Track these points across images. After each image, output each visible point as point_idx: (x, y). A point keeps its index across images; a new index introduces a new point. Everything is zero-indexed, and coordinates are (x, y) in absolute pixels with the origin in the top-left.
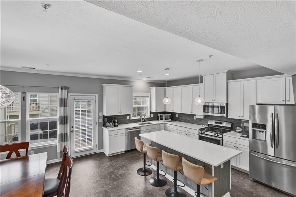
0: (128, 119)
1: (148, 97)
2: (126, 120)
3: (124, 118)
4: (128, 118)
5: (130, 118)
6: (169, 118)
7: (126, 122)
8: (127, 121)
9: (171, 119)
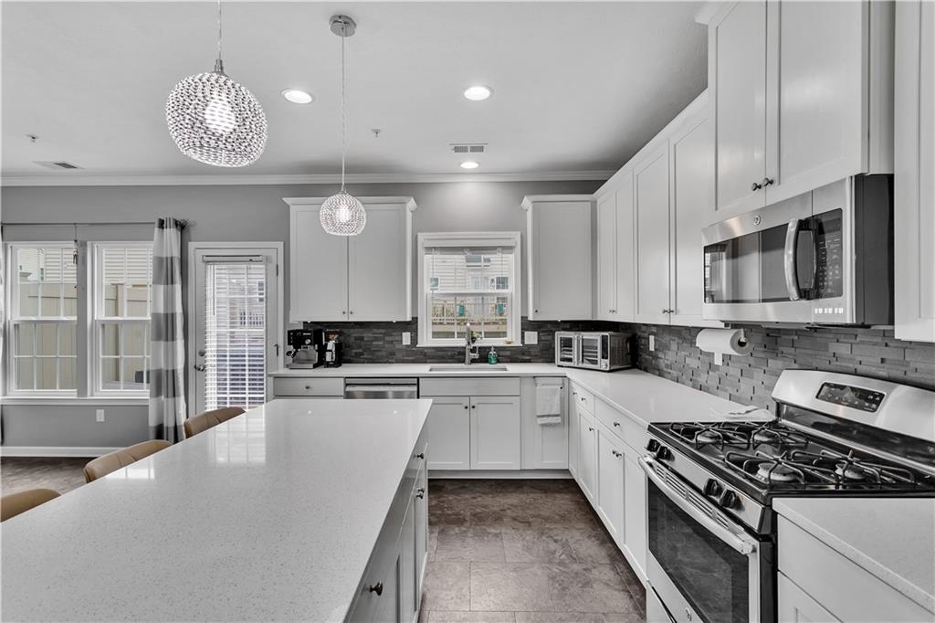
0: (404, 343)
1: (509, 249)
2: (398, 346)
3: (387, 338)
4: (406, 338)
5: (414, 340)
6: (599, 355)
7: (399, 355)
8: (400, 350)
9: (608, 361)
